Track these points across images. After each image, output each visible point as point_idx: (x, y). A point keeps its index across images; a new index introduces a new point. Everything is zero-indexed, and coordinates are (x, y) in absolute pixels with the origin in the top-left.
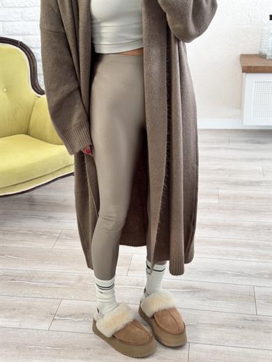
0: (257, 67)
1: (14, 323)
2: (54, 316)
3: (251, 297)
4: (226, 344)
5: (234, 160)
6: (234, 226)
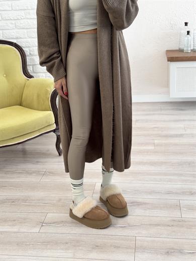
0: (177, 57)
2: (42, 224)
3: (178, 207)
4: (161, 236)
6: (165, 163)
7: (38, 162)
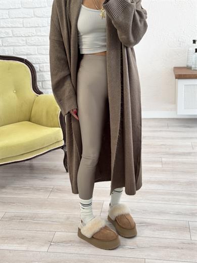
0: (185, 75)
1: (23, 248)
2: (51, 243)
3: (187, 229)
4: (170, 259)
5: (172, 138)
6: (174, 182)
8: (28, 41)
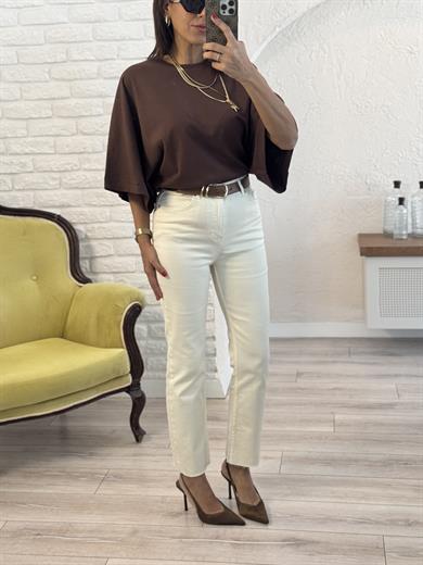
0: (380, 248)
3: (379, 550)
6: (356, 461)
7: (91, 454)
8: (64, 180)
